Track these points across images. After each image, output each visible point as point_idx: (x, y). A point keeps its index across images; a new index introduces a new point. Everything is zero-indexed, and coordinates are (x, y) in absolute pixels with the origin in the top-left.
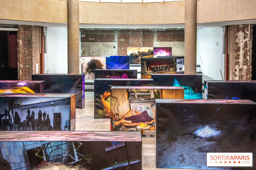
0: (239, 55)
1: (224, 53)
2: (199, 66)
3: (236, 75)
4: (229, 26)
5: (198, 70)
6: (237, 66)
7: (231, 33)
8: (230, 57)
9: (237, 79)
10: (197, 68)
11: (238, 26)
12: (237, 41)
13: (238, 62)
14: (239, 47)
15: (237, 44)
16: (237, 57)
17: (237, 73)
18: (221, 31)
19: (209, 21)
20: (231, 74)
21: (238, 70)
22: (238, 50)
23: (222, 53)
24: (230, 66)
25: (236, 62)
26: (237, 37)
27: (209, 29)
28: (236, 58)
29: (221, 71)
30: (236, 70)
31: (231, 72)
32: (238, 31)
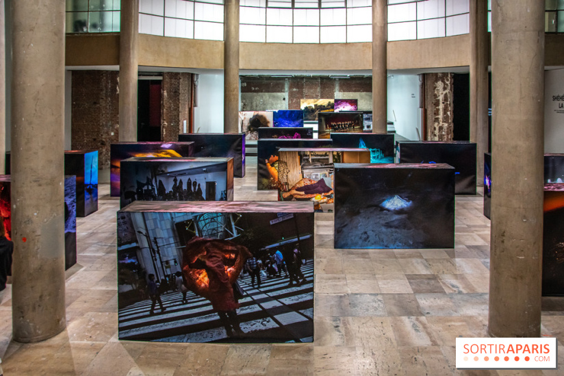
0: (438, 110)
1: (421, 107)
2: (392, 123)
3: (435, 135)
4: (427, 74)
5: (389, 128)
6: (436, 124)
7: (429, 83)
8: (429, 112)
9: (436, 139)
10: (388, 126)
11: (436, 74)
12: (436, 92)
13: (438, 119)
14: (439, 100)
15: (436, 96)
16: (437, 113)
17: (437, 132)
18: (417, 80)
19: (402, 67)
20: (429, 134)
21: (437, 128)
22: (437, 104)
23: (418, 106)
24: (428, 124)
25: (436, 119)
26: (436, 87)
27: (403, 77)
28: (435, 114)
29: (417, 130)
30: (435, 129)
31: (429, 131)
32: (437, 80)
